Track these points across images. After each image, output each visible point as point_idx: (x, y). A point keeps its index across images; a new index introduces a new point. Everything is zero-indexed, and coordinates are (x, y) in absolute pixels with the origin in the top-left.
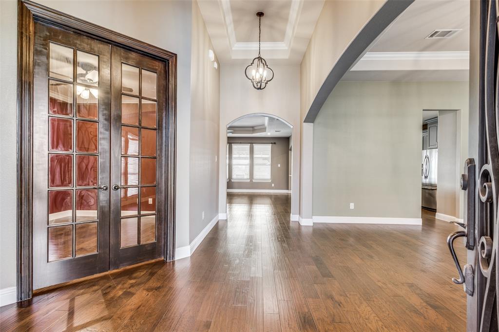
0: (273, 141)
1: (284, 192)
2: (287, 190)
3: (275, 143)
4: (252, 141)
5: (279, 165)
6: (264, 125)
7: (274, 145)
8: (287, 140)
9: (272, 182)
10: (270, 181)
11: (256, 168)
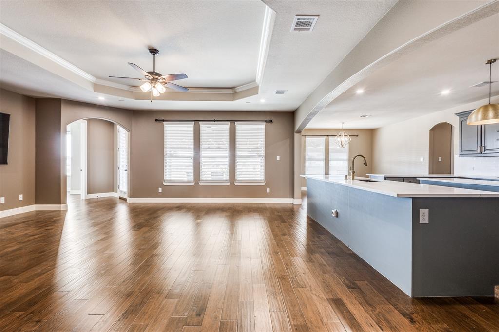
0: (268, 116)
1: (287, 201)
2: (292, 199)
3: (271, 121)
4: (233, 117)
5: (278, 158)
6: (255, 81)
7: (269, 124)
8: (290, 116)
9: (267, 185)
10: (264, 184)
11: (239, 162)
